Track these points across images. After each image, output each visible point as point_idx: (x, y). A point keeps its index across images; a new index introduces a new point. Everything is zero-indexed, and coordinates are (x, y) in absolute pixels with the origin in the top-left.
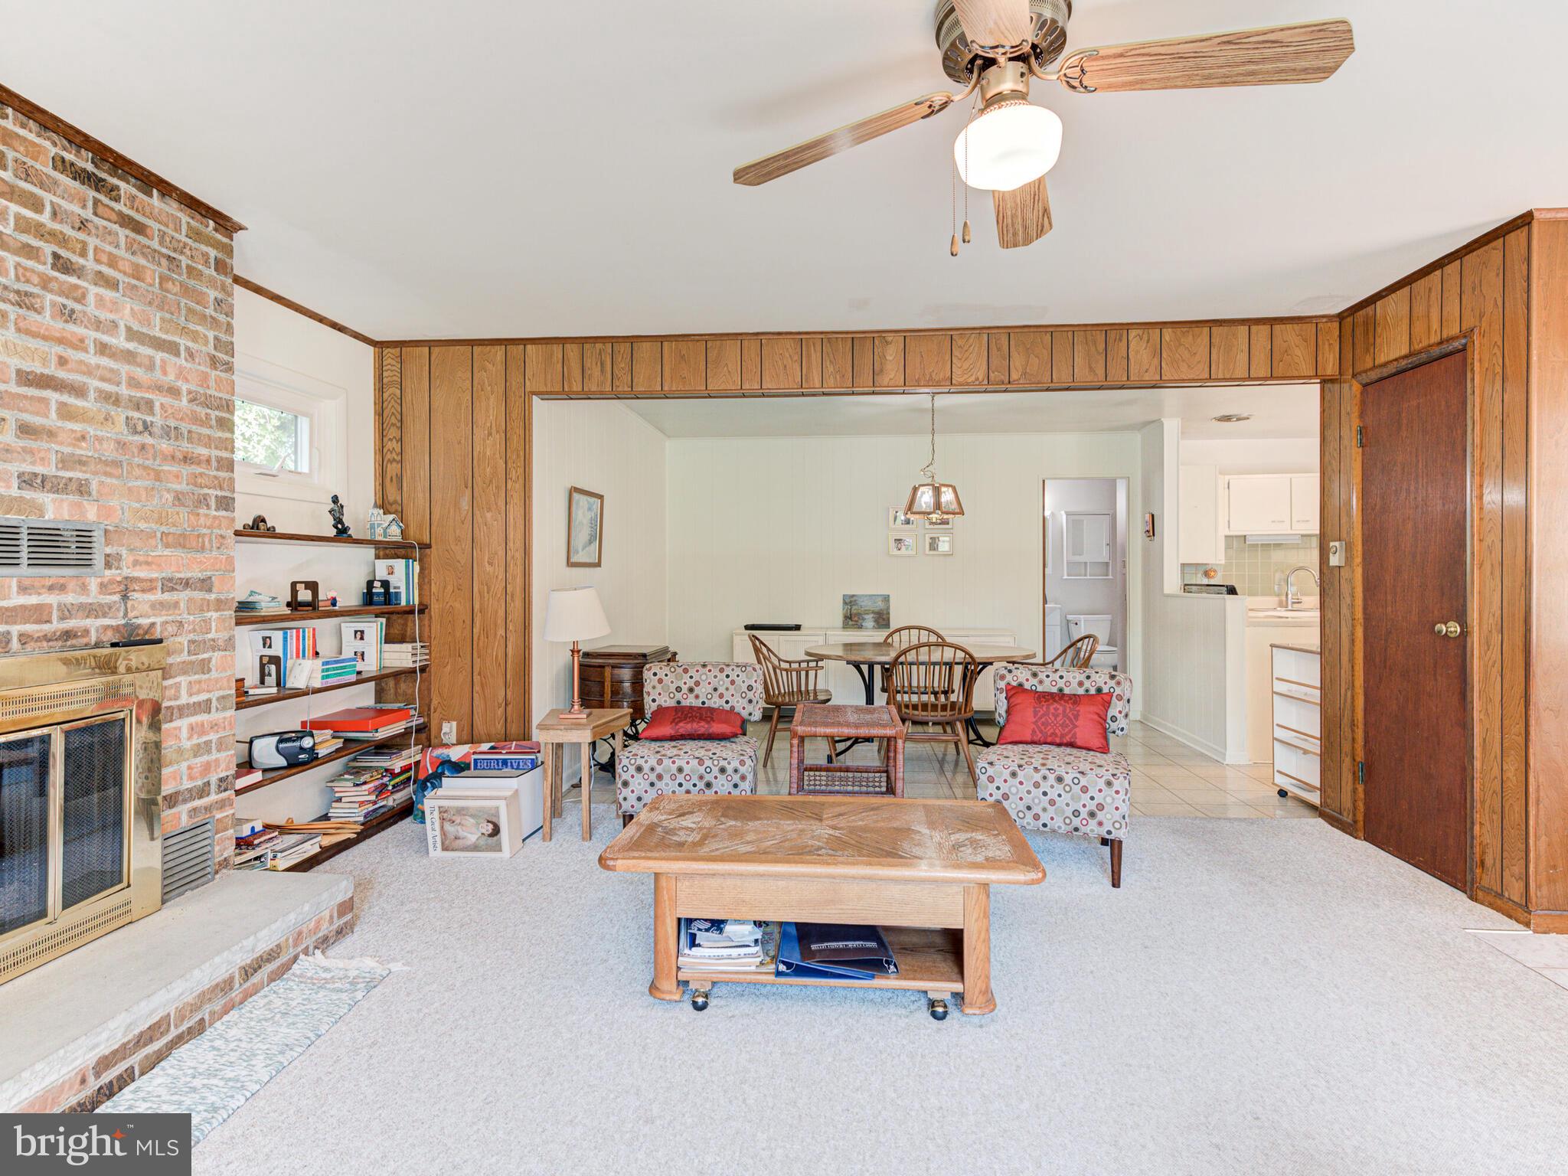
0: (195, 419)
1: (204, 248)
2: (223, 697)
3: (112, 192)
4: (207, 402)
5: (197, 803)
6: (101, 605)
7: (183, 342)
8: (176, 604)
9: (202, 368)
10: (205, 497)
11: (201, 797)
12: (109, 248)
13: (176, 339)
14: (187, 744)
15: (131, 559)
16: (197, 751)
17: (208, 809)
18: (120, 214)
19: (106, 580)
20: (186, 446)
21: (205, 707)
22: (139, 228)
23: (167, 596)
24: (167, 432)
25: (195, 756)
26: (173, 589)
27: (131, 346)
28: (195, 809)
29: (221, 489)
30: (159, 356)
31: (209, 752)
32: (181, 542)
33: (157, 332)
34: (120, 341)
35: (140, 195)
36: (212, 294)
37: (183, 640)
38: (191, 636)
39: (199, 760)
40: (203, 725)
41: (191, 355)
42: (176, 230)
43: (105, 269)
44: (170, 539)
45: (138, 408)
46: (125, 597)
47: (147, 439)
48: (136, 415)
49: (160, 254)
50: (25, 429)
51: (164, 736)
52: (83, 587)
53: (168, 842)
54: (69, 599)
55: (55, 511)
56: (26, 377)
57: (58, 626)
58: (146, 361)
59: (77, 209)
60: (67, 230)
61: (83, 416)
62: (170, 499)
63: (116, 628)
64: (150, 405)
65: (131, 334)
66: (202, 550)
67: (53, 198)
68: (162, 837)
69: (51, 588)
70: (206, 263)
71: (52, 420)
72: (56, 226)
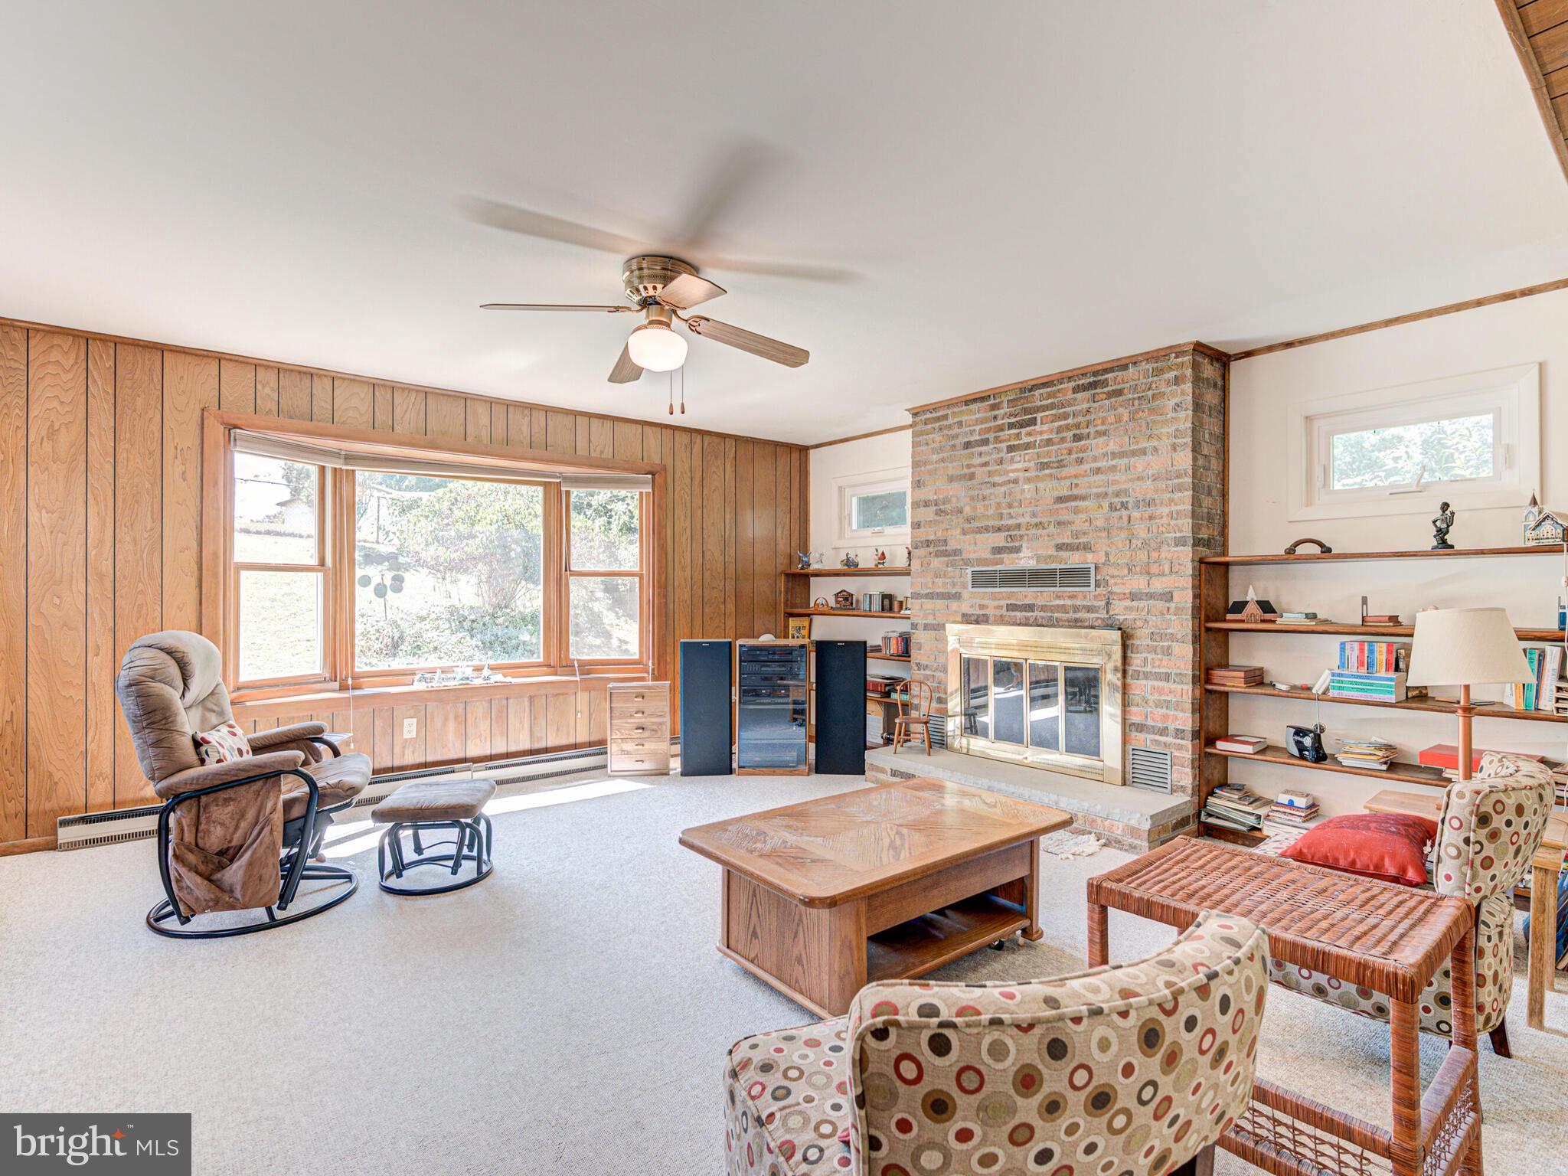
0: (1158, 490)
1: (1166, 376)
2: (1181, 674)
3: (1105, 383)
4: (1169, 475)
5: (1157, 737)
6: (1095, 607)
7: (1149, 445)
8: (1143, 609)
9: (1165, 454)
10: (1167, 539)
11: (1161, 735)
12: (1101, 415)
13: (1145, 445)
14: (1152, 698)
15: (1112, 581)
16: (1158, 704)
17: (1166, 745)
18: (1108, 392)
19: (1097, 593)
20: (1151, 510)
21: (1166, 677)
22: (1119, 393)
23: (1135, 604)
24: (1137, 504)
25: (1157, 707)
26: (1140, 599)
27: (1114, 462)
28: (1157, 741)
29: (1181, 531)
30: (1132, 460)
31: (1168, 708)
32: (1146, 570)
33: (1132, 447)
34: (1107, 463)
35: (1120, 373)
36: (1172, 403)
37: (1148, 631)
38: (1154, 630)
39: (1159, 710)
40: (1163, 688)
41: (1156, 450)
42: (1145, 378)
43: (1100, 428)
44: (1138, 569)
45: (1118, 495)
46: (1108, 604)
47: (1124, 513)
48: (1117, 500)
49: (1134, 399)
50: (1059, 524)
51: (1133, 687)
52: (1085, 597)
53: (1135, 752)
54: (1078, 603)
55: (1074, 560)
56: (1060, 500)
57: (1072, 616)
58: (1123, 467)
59: (1086, 406)
60: (1080, 419)
61: (1086, 510)
62: (1140, 545)
63: (1103, 620)
64: (1126, 492)
65: (1114, 455)
66: (1163, 575)
67: (1073, 408)
68: (1131, 747)
69: (1070, 597)
70: (1168, 383)
71: (1070, 517)
72: (1075, 421)
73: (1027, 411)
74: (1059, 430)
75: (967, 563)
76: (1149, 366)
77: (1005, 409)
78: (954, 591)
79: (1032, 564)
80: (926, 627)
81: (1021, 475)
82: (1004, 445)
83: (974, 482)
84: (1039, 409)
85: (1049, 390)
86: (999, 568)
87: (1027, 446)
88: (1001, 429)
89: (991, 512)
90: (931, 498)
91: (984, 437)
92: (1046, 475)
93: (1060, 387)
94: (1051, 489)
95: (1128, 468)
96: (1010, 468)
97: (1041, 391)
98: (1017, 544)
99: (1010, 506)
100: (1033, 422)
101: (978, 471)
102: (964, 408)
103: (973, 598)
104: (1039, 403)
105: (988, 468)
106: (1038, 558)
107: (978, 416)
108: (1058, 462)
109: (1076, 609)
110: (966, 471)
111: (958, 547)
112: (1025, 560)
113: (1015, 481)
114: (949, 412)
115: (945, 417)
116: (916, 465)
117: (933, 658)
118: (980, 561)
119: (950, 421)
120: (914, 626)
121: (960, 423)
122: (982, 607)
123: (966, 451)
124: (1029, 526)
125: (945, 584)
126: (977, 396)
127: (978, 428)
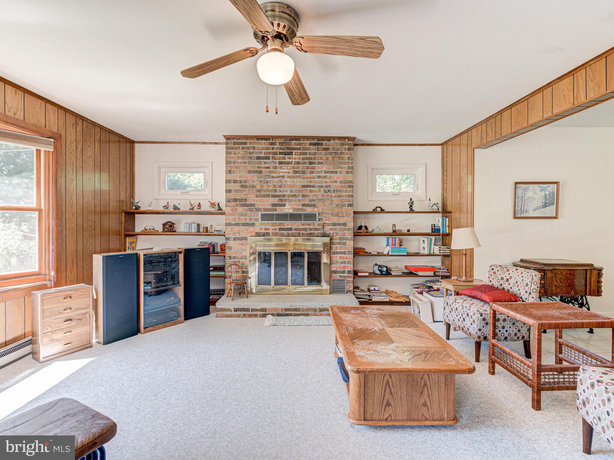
0: (341, 187)
1: (345, 147)
2: (349, 251)
3: (322, 144)
4: (345, 182)
5: (342, 275)
6: (318, 228)
7: (338, 170)
8: (336, 229)
9: (344, 175)
10: (345, 204)
11: (343, 273)
12: (320, 156)
13: (337, 170)
14: (339, 261)
15: (325, 219)
16: (342, 263)
17: (345, 277)
18: (323, 148)
19: (319, 223)
20: (339, 193)
21: (344, 253)
22: (327, 149)
23: (333, 227)
24: (334, 191)
25: (341, 264)
26: (335, 226)
27: (325, 175)
28: (341, 276)
29: (349, 202)
30: (332, 175)
31: (345, 264)
32: (337, 215)
33: (332, 170)
34: (323, 174)
35: (328, 142)
36: (347, 156)
37: (338, 237)
38: (340, 236)
39: (342, 265)
40: (343, 257)
41: (341, 172)
42: (337, 146)
43: (320, 161)
44: (335, 214)
45: (327, 187)
46: (323, 227)
47: (329, 193)
48: (326, 189)
49: (333, 153)
50: (303, 196)
51: (333, 257)
52: (314, 225)
53: (334, 281)
54: (311, 227)
55: (309, 210)
56: (303, 186)
57: (308, 232)
58: (329, 177)
59: (314, 151)
60: (312, 156)
61: (315, 191)
62: (335, 206)
63: (321, 233)
64: (330, 186)
65: (325, 172)
66: (344, 216)
67: (309, 151)
68: (332, 280)
69: (308, 225)
70: (345, 150)
71: (308, 193)
72: (310, 156)
73: (288, 149)
74: (303, 159)
75: (258, 210)
76: (339, 142)
77: (278, 146)
78: (251, 222)
79: (291, 211)
80: (235, 239)
81: (286, 175)
82: (278, 161)
83: (262, 175)
84: (294, 149)
85: (298, 142)
86: (275, 212)
87: (288, 163)
88: (276, 153)
89: (270, 188)
90: (238, 179)
91: (267, 156)
92: (297, 176)
93: (303, 142)
94: (299, 182)
95: (330, 178)
96: (280, 171)
97: (295, 142)
98: (283, 203)
99: (280, 187)
100: (291, 153)
101: (263, 170)
102: (256, 141)
103: (260, 226)
104: (293, 146)
105: (269, 170)
106: (294, 209)
107: (263, 146)
108: (302, 171)
109: (310, 229)
110: (259, 170)
111: (254, 203)
112: (288, 209)
113: (283, 177)
114: (248, 141)
115: (246, 143)
116: (228, 163)
117: (238, 253)
118: (265, 210)
119: (248, 146)
120: (227, 239)
121: (254, 148)
122: (266, 229)
123: (258, 161)
124: (289, 196)
125: (246, 219)
126: (264, 137)
127: (264, 151)
